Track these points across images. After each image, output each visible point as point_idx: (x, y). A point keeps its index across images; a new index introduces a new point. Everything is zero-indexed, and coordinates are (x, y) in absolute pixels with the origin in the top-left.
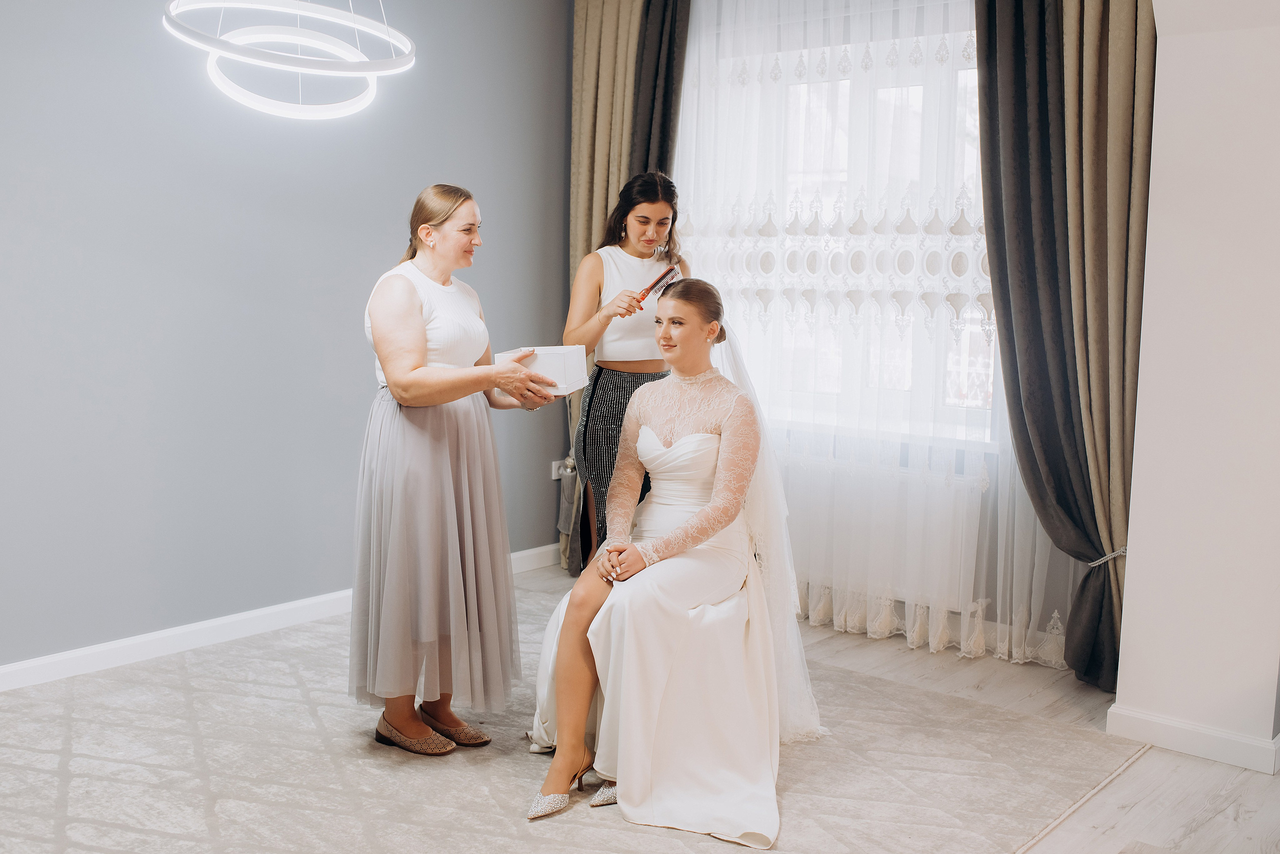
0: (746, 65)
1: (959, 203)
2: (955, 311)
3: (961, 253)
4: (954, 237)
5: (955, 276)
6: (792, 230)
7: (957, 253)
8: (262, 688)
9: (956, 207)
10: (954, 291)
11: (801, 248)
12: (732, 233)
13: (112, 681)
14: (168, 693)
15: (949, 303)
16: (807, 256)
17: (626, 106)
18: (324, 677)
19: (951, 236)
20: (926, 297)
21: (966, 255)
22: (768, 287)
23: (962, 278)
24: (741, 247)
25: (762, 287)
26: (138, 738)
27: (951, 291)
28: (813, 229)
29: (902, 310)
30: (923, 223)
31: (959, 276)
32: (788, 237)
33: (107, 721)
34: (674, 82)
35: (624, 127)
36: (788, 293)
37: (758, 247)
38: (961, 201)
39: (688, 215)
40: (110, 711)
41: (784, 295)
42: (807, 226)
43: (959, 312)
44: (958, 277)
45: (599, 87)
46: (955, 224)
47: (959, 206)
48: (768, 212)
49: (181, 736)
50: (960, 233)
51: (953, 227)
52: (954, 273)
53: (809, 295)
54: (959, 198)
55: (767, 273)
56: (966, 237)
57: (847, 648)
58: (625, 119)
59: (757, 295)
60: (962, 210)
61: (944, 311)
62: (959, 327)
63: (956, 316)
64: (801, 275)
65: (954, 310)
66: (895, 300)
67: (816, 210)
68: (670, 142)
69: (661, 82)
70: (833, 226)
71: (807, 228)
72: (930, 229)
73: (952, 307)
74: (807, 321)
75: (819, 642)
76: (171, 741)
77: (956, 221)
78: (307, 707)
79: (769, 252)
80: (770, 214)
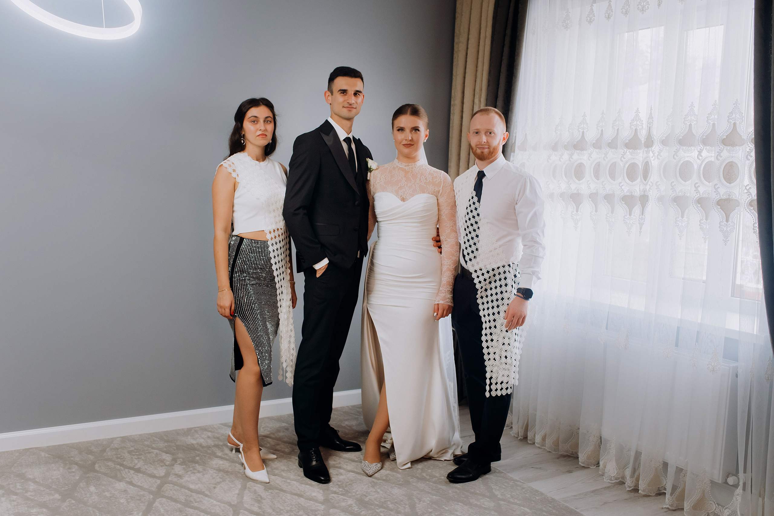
0: (570, 13)
1: (732, 117)
2: (724, 215)
3: (732, 162)
4: (725, 148)
5: (726, 183)
6: (597, 145)
7: (727, 163)
8: (138, 476)
9: (728, 121)
10: (725, 197)
11: (604, 159)
12: (555, 148)
13: (49, 456)
14: (74, 470)
15: (719, 207)
16: (609, 165)
17: (485, 52)
18: (187, 472)
19: (723, 148)
20: (700, 201)
21: (737, 164)
22: (580, 192)
23: (732, 185)
24: (561, 159)
25: (575, 192)
26: (16, 507)
27: (721, 196)
28: (612, 145)
29: (682, 212)
30: (701, 135)
31: (730, 183)
32: (594, 151)
33: (12, 489)
34: (518, 31)
35: (484, 69)
36: (593, 197)
37: (573, 159)
38: (734, 116)
39: (526, 134)
40: (23, 481)
41: (590, 198)
42: (610, 141)
43: (729, 216)
44: (728, 184)
45: (469, 39)
46: (727, 136)
47: (731, 121)
48: (582, 131)
49: (44, 510)
50: (733, 145)
51: (724, 139)
52: (725, 180)
53: (609, 198)
54: (731, 113)
55: (579, 180)
56: (737, 148)
57: (615, 501)
58: (485, 62)
59: (571, 198)
60: (735, 124)
61: (717, 215)
62: (728, 229)
63: (725, 219)
64: (603, 182)
65: (724, 213)
66: (675, 204)
67: (617, 128)
68: (513, 78)
69: (509, 32)
70: (629, 140)
71: (610, 143)
72: (706, 141)
73: (722, 211)
74: (608, 220)
75: (594, 491)
76: (34, 513)
77: (728, 133)
78: (152, 496)
79: (581, 163)
80: (583, 132)
